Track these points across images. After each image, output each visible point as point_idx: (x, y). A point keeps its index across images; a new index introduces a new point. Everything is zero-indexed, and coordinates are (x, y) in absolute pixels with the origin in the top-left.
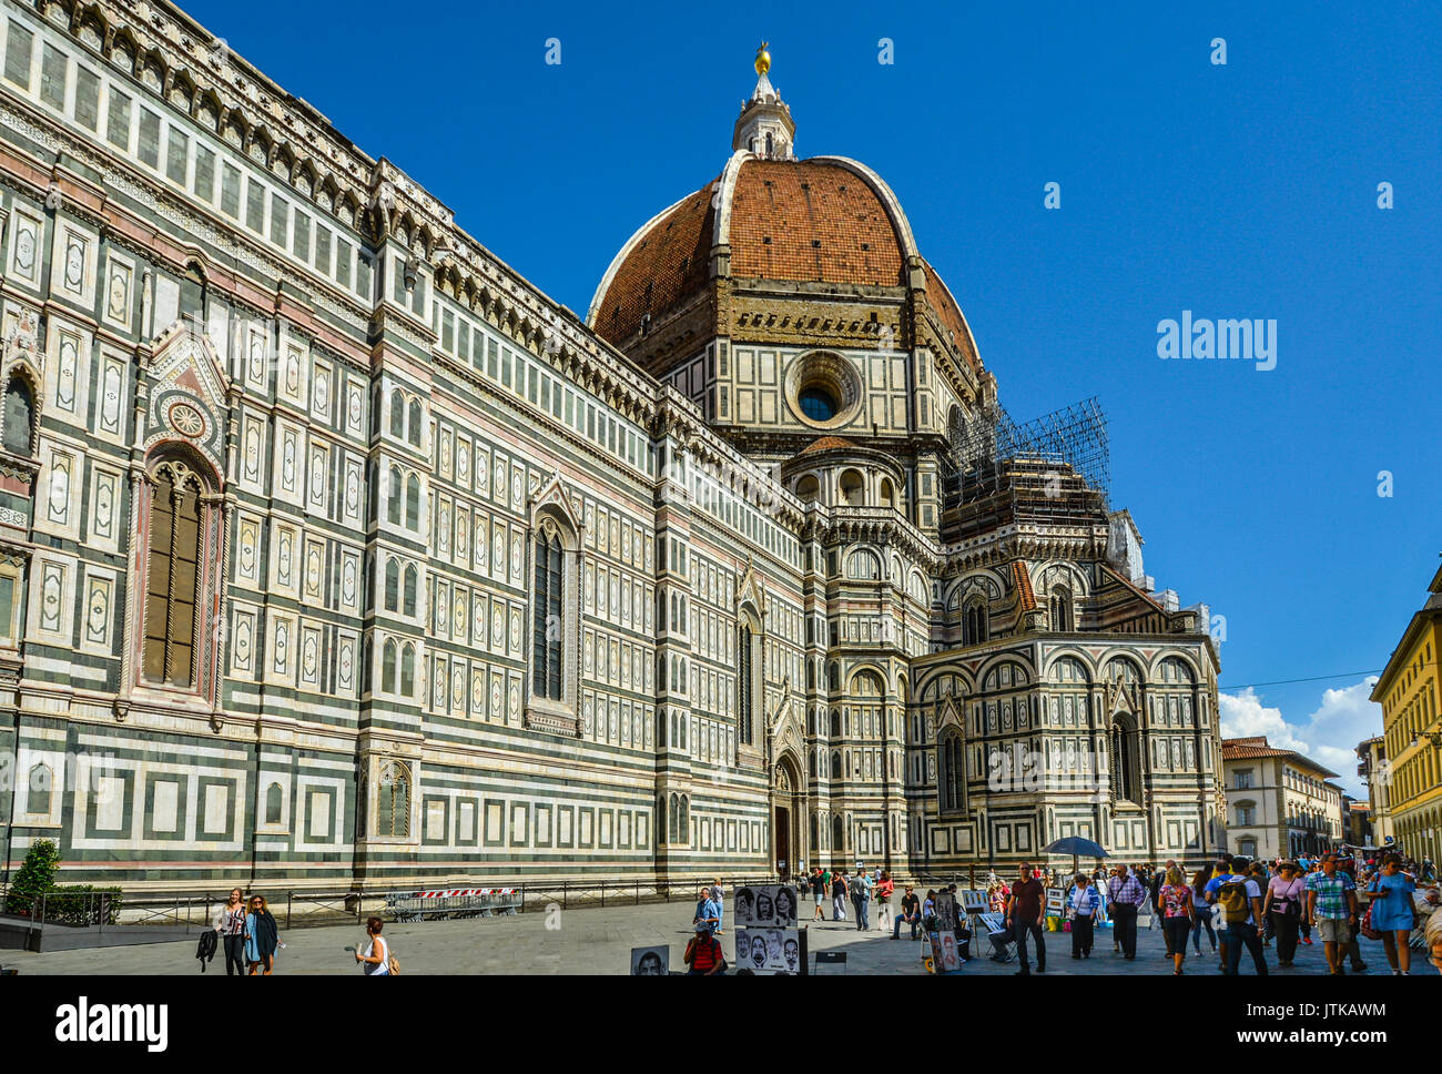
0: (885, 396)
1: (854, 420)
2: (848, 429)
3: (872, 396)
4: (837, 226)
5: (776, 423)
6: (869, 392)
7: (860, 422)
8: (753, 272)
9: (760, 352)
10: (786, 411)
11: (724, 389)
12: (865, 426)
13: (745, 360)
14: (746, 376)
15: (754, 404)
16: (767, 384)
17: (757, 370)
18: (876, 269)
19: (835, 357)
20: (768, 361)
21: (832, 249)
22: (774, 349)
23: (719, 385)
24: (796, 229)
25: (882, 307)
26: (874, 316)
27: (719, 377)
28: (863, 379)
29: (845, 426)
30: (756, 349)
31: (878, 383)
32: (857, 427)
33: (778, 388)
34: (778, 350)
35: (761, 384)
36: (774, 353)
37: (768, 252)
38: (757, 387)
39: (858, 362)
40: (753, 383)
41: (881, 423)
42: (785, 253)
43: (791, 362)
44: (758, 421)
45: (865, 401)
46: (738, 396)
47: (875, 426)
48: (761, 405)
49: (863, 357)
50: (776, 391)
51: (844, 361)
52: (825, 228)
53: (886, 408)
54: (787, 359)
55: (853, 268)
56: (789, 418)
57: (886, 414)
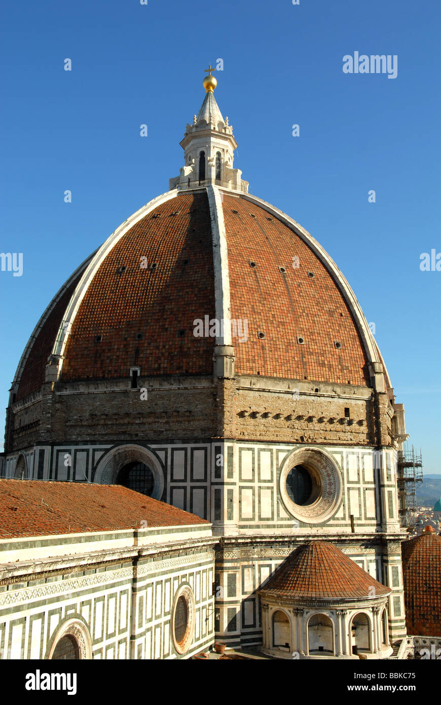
0: (359, 489)
1: (336, 512)
2: (331, 522)
3: (349, 489)
4: (314, 322)
5: (272, 519)
6: (347, 485)
7: (340, 514)
8: (251, 369)
9: (261, 450)
10: (281, 507)
11: (231, 492)
12: (344, 519)
13: (247, 456)
14: (247, 475)
15: (254, 502)
16: (265, 481)
17: (256, 469)
18: (347, 368)
19: (320, 453)
20: (265, 457)
21: (313, 347)
22: (271, 447)
23: (226, 488)
24: (283, 324)
25: (353, 402)
26: (347, 411)
27: (226, 480)
28: (342, 473)
29: (329, 520)
30: (256, 447)
31: (353, 477)
32: (338, 519)
33: (274, 484)
34: (275, 447)
35: (260, 481)
36: (271, 450)
37: (263, 348)
38: (256, 484)
39: (338, 457)
40: (252, 481)
41: (356, 515)
42: (276, 349)
43: (285, 460)
44: (257, 518)
45: (344, 494)
46: (240, 493)
47: (352, 517)
48: (259, 502)
49: (341, 453)
50: (272, 488)
51: (327, 457)
52: (304, 323)
53: (360, 500)
54: (282, 456)
55: (330, 367)
56: (283, 514)
57: (360, 505)
